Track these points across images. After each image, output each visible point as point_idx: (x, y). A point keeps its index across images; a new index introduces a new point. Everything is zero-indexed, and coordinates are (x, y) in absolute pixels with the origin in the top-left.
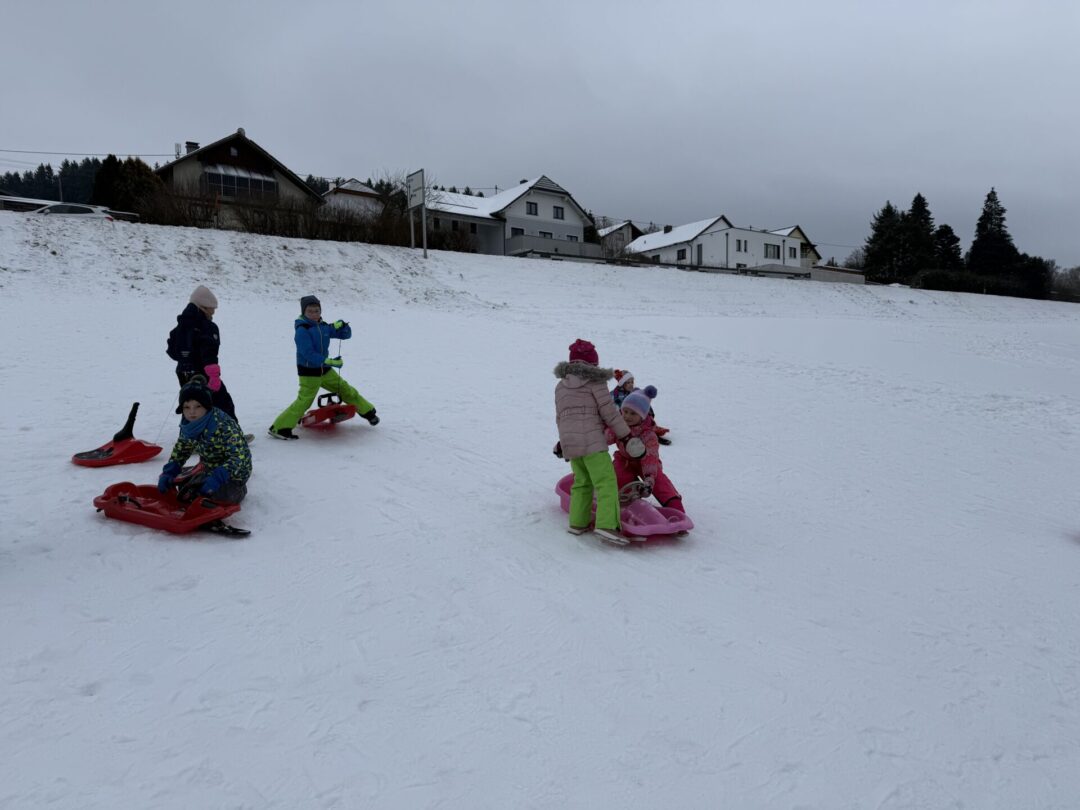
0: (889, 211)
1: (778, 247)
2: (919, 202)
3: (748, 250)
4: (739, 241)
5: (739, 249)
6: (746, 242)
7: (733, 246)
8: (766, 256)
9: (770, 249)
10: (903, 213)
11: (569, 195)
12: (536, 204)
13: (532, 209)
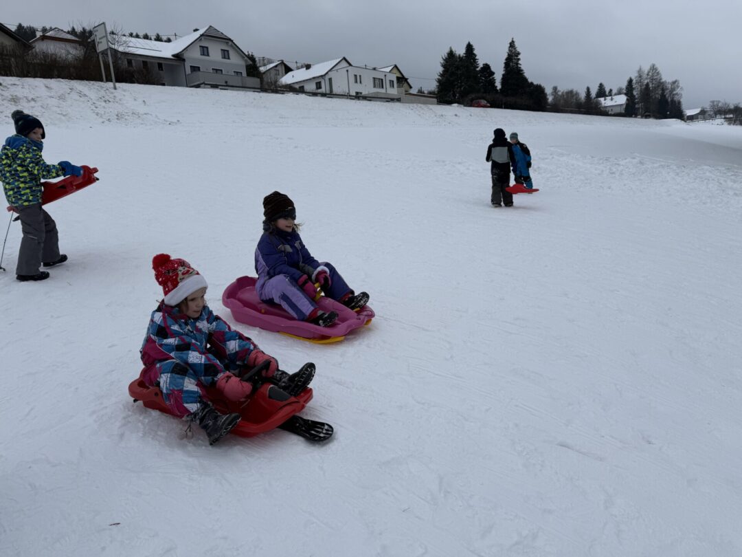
0: (451, 54)
1: (382, 80)
2: (470, 48)
3: (362, 82)
4: (356, 76)
5: (356, 82)
6: (360, 76)
7: (352, 79)
8: (375, 87)
9: (377, 82)
10: (459, 55)
11: (232, 41)
12: (207, 48)
13: (205, 51)
